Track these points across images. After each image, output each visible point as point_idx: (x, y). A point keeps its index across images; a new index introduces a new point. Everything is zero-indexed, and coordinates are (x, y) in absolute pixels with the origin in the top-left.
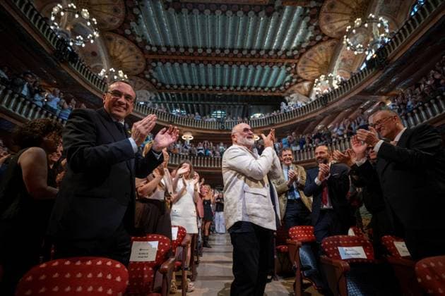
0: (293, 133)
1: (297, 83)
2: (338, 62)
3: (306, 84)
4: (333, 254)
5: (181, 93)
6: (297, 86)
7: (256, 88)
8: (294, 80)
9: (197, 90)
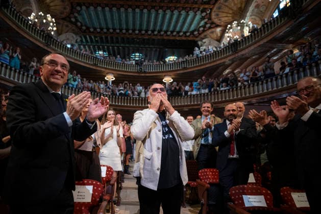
0: (204, 77)
1: (210, 28)
2: (251, 8)
3: (219, 30)
4: (238, 201)
5: (103, 36)
6: (210, 31)
7: (172, 32)
8: (208, 26)
9: (118, 33)
